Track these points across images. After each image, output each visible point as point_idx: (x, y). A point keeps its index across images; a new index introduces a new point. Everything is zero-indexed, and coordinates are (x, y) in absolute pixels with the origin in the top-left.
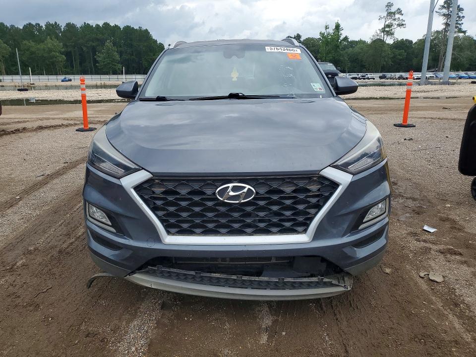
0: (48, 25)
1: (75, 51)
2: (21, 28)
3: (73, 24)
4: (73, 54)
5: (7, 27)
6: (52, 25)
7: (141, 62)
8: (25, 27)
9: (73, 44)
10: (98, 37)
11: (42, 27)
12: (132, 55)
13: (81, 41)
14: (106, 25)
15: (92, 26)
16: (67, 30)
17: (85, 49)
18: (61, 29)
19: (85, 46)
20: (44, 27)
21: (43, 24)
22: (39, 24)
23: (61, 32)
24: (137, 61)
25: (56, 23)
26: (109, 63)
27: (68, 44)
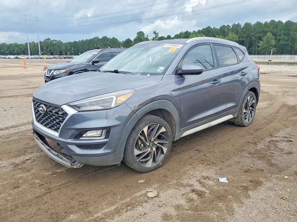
0: (234, 26)
1: (246, 40)
2: (219, 28)
3: (249, 23)
4: (245, 42)
5: (211, 29)
6: (236, 25)
7: (294, 46)
8: (221, 28)
9: (246, 36)
10: (264, 30)
11: (230, 27)
12: (288, 41)
13: (252, 34)
14: (273, 21)
15: (262, 23)
16: (245, 27)
17: (253, 38)
18: (241, 27)
19: (254, 37)
20: (231, 26)
21: (231, 25)
22: (228, 25)
23: (241, 29)
24: (290, 45)
25: (239, 24)
26: (266, 48)
27: (243, 36)
